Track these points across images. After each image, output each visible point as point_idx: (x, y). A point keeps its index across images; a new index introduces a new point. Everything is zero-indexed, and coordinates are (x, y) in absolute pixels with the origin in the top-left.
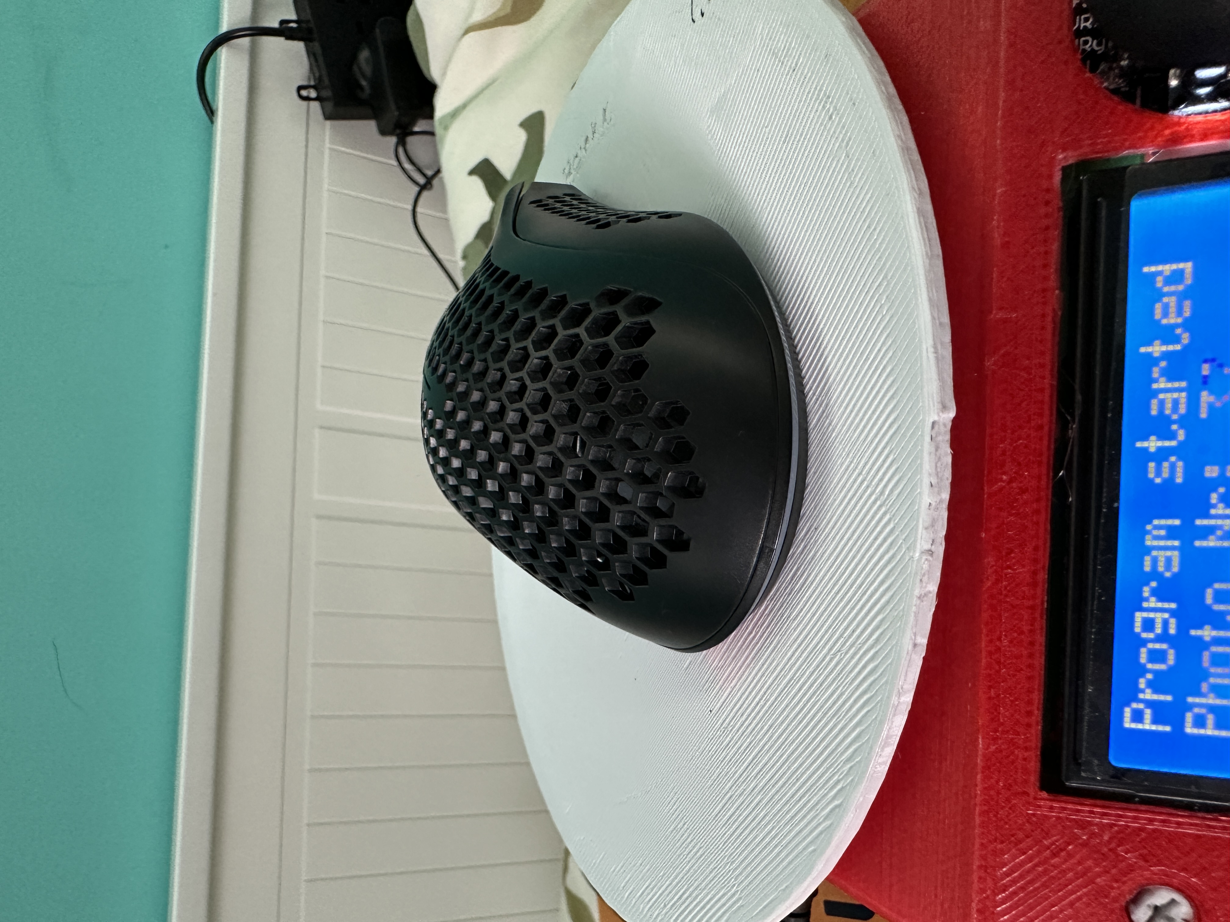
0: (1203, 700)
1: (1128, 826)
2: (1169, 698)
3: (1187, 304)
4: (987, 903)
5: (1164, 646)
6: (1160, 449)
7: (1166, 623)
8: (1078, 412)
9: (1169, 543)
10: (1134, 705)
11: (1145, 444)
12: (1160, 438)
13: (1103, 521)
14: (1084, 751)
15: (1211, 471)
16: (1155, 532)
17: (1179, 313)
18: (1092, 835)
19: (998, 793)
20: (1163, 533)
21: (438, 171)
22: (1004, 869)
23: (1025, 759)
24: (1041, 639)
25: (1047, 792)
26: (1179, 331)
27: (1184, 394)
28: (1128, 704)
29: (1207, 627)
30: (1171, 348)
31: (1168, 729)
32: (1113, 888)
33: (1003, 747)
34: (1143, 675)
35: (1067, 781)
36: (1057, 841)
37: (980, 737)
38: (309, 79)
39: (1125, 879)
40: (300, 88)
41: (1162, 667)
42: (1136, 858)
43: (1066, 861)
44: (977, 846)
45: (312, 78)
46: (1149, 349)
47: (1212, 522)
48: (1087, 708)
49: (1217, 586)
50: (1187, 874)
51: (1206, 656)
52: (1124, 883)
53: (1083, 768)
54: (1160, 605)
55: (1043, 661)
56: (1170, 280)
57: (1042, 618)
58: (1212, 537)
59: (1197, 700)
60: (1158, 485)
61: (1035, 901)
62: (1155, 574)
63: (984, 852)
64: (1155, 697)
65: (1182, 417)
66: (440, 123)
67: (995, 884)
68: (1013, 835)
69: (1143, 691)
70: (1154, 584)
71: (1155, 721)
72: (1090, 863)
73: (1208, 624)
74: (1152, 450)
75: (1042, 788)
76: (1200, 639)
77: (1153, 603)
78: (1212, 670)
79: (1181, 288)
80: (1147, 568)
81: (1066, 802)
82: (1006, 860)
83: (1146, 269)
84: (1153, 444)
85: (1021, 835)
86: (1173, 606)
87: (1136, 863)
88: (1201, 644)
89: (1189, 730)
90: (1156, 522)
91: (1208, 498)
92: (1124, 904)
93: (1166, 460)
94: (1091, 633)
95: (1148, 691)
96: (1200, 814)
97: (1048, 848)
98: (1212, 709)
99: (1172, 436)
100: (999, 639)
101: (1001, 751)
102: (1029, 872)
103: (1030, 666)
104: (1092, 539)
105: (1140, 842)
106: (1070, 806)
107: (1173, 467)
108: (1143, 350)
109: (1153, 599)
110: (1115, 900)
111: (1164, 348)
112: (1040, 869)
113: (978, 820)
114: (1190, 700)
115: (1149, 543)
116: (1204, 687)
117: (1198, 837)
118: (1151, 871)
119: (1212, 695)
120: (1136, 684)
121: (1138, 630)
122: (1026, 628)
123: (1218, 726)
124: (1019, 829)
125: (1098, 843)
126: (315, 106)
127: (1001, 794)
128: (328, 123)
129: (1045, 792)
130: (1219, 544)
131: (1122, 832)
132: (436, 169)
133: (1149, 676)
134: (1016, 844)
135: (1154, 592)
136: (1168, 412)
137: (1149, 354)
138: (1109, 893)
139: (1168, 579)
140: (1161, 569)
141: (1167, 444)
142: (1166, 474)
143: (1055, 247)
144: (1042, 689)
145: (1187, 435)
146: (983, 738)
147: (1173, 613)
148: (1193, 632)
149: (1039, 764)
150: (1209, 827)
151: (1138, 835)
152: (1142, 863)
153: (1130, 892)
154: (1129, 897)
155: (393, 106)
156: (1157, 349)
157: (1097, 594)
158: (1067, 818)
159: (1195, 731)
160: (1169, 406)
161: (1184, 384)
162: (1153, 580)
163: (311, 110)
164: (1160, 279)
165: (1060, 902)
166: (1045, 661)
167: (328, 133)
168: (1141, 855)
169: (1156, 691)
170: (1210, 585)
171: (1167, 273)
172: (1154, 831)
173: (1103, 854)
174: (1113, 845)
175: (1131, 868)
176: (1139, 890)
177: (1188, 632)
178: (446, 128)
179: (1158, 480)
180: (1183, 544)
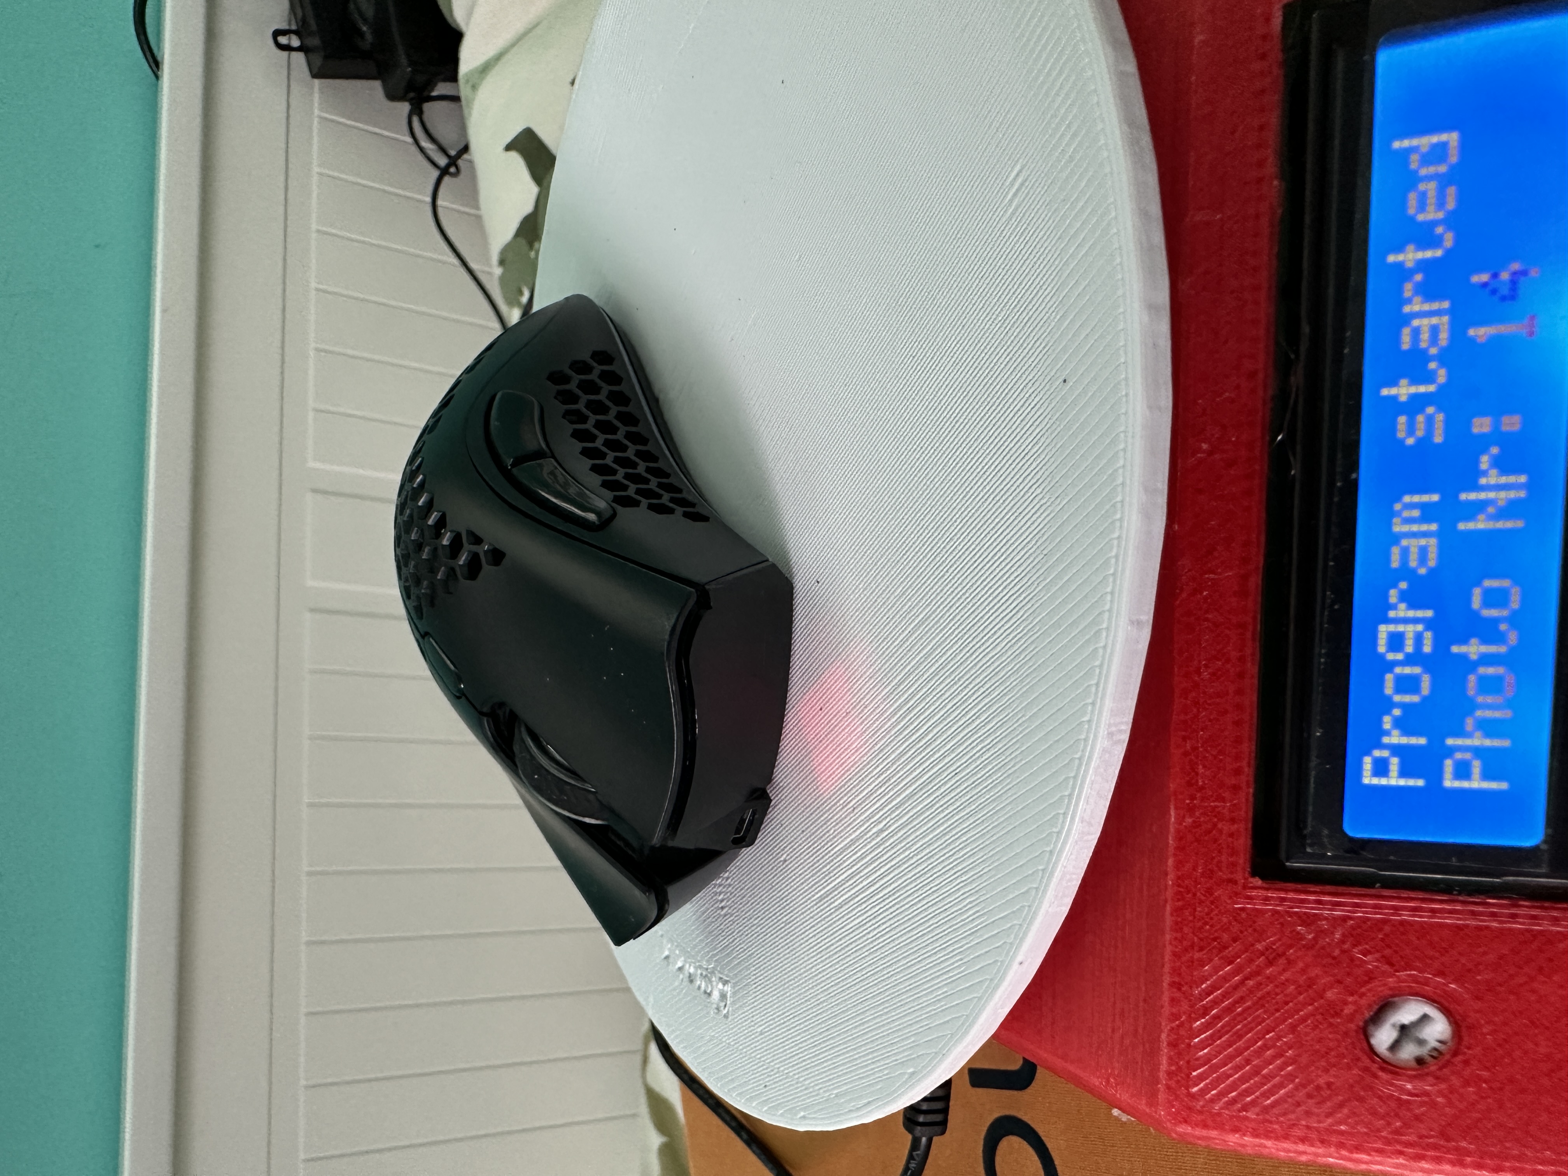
0: (1468, 742)
1: (1368, 919)
2: (1422, 741)
3: (1452, 191)
4: (1182, 1032)
5: (1417, 670)
6: (1414, 397)
7: (1419, 638)
8: (1304, 347)
9: (1424, 527)
10: (1377, 753)
11: (1394, 391)
12: (1414, 382)
13: (1336, 499)
14: (1310, 819)
15: (1481, 426)
16: (1406, 514)
17: (1441, 204)
18: (1320, 933)
19: (1197, 882)
20: (1416, 513)
21: (466, 149)
22: (1204, 986)
23: (1231, 835)
24: (1253, 669)
25: (1263, 878)
26: (1439, 230)
27: (1445, 319)
28: (1368, 753)
29: (1474, 641)
30: (1429, 254)
31: (1420, 783)
32: (1346, 1003)
33: (1202, 819)
34: (1388, 712)
35: (1288, 860)
36: (1274, 943)
37: (1172, 807)
38: (290, 24)
39: (1363, 990)
40: (277, 33)
41: (1415, 699)
42: (1377, 960)
43: (1284, 970)
44: (1167, 957)
45: (293, 22)
46: (1400, 257)
47: (1483, 496)
48: (1313, 758)
49: (1487, 583)
50: (1444, 979)
51: (1472, 678)
52: (1362, 995)
53: (1308, 841)
54: (1411, 614)
55: (1255, 699)
56: (1429, 158)
57: (1254, 640)
58: (1482, 517)
59: (1459, 742)
60: (1411, 447)
61: (1245, 1026)
62: (1405, 572)
63: (1178, 964)
64: (1404, 740)
65: (1443, 351)
66: (467, 81)
67: (1192, 1006)
68: (1215, 939)
69: (1388, 733)
70: (1403, 585)
71: (1403, 774)
72: (1315, 971)
73: (1474, 635)
74: (1403, 399)
75: (1254, 874)
76: (1464, 657)
77: (1402, 611)
78: (1480, 699)
79: (1443, 169)
80: (1395, 564)
81: (1286, 891)
82: (1206, 974)
83: (1396, 145)
84: (1404, 391)
85: (1226, 937)
86: (1429, 613)
87: (1377, 967)
88: (1467, 665)
89: (1449, 783)
90: (1407, 499)
91: (1477, 462)
92: (1361, 1024)
93: (1422, 410)
94: (1320, 656)
95: (1396, 732)
96: (1461, 898)
97: (1262, 954)
98: (1478, 752)
99: (1429, 378)
100: (1198, 672)
101: (1200, 825)
102: (1236, 988)
103: (1239, 707)
104: (1322, 524)
105: (1382, 940)
106: (1291, 895)
107: (1430, 420)
108: (1391, 258)
109: (1403, 606)
110: (1351, 1018)
111: (1420, 255)
112: (1251, 983)
113: (1169, 920)
114: (1450, 742)
115: (1398, 528)
116: (1469, 723)
117: (1459, 928)
118: (1398, 977)
119: (1478, 734)
120: (1380, 722)
121: (1382, 649)
122: (1234, 654)
123: (1486, 776)
124: (1224, 931)
125: (1329, 944)
126: (299, 58)
127: (1200, 884)
128: (317, 82)
129: (1257, 879)
130: (1491, 525)
131: (1360, 927)
132: (461, 146)
133: (1397, 712)
134: (1220, 951)
135: (1404, 597)
136: (1423, 345)
137: (1400, 265)
138: (1342, 1010)
139: (1422, 577)
140: (1413, 564)
141: (1422, 389)
142: (1420, 433)
143: (1274, 119)
144: (1254, 735)
145: (1449, 376)
146: (1176, 808)
147: (1429, 624)
148: (1455, 649)
149: (1249, 842)
150: (1473, 913)
151: (1381, 930)
152: (1386, 967)
153: (1370, 1006)
154: (1367, 1015)
155: (404, 60)
156: (1410, 256)
157: (1328, 601)
158: (1288, 912)
159: (1457, 784)
160: (1425, 336)
161: (1446, 305)
162: (1404, 580)
163: (293, 65)
164: (1414, 158)
165: (1278, 1026)
166: (1258, 698)
167: (316, 96)
168: (1383, 957)
169: (1406, 732)
170: (1478, 583)
171: (1424, 150)
172: (1402, 923)
173: (1334, 958)
174: (1346, 946)
175: (1370, 977)
176: (1382, 1003)
177: (1448, 649)
178: (474, 87)
179: (1410, 441)
180: (1441, 527)
